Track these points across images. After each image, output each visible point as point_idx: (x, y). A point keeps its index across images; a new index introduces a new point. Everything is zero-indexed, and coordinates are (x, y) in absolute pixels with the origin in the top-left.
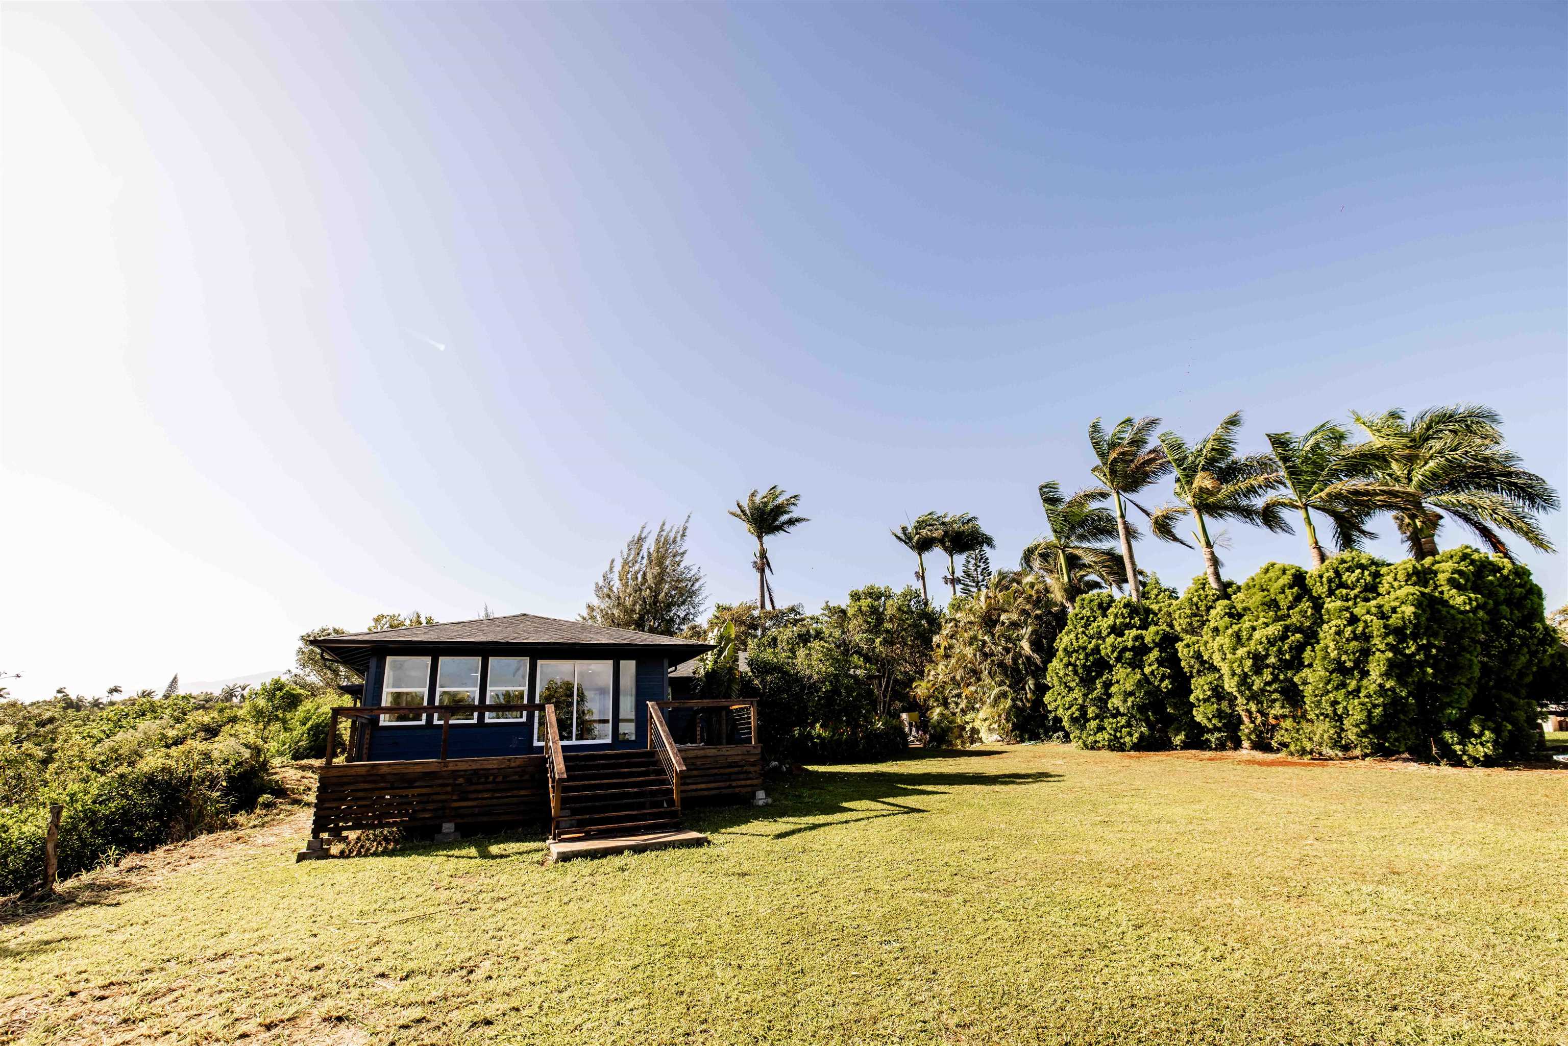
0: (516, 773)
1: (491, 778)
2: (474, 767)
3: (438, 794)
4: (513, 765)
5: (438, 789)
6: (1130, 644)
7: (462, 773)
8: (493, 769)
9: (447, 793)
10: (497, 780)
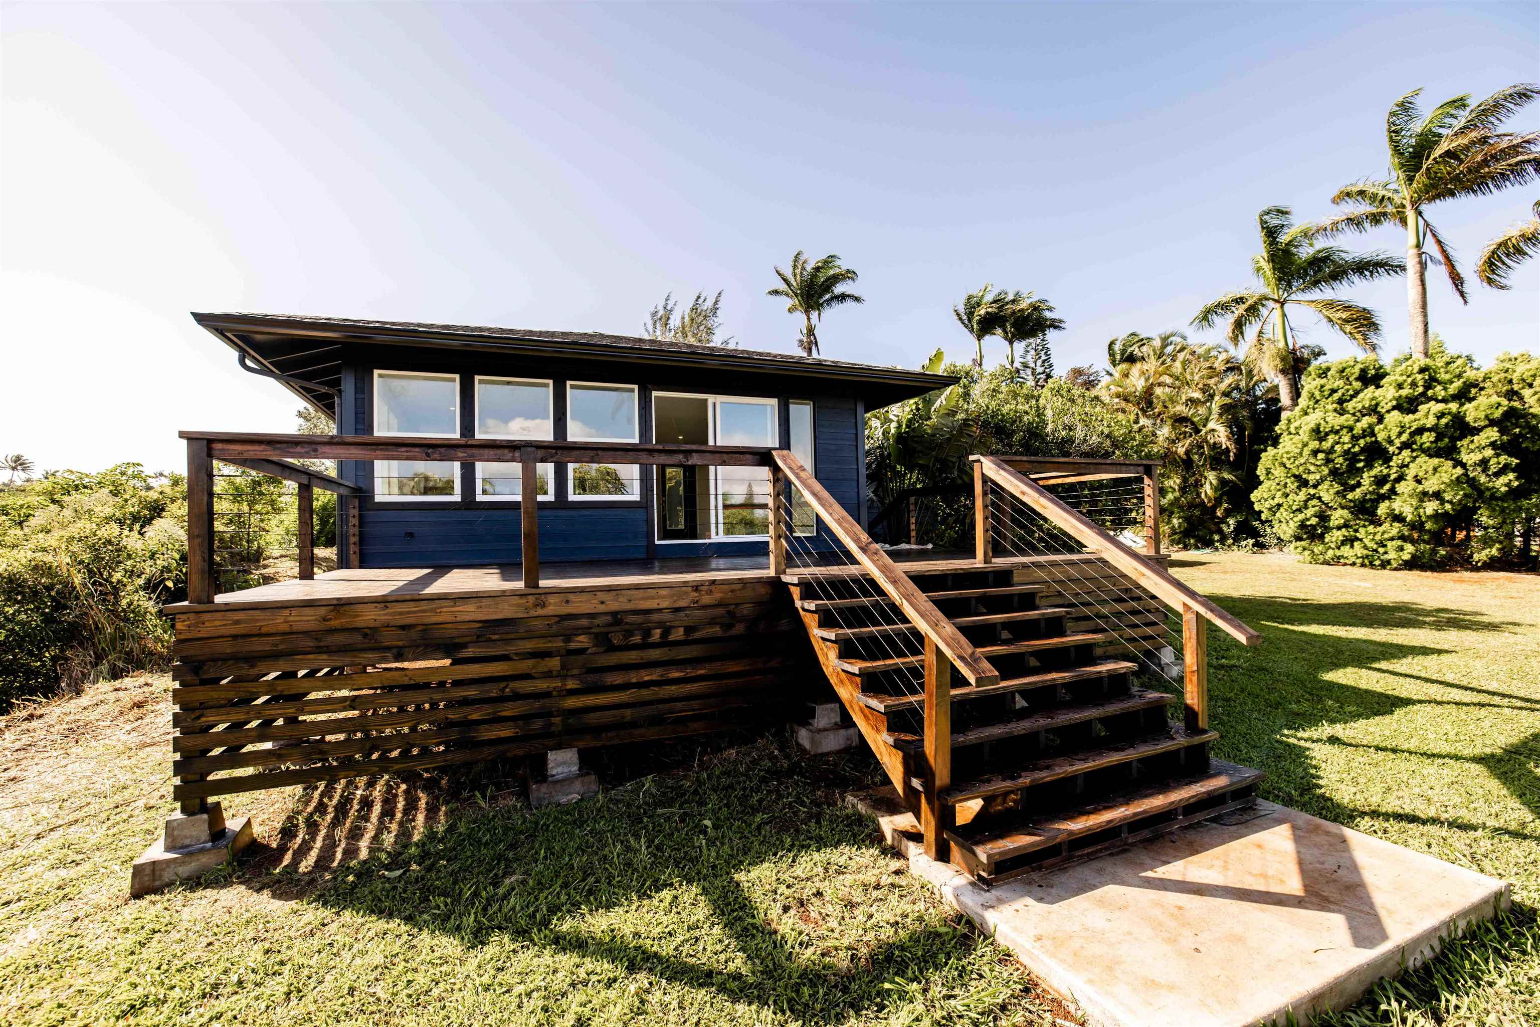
0: (712, 622)
1: (657, 634)
2: (614, 605)
3: (527, 677)
4: (706, 600)
5: (525, 666)
6: (1431, 421)
7: (584, 622)
8: (659, 610)
9: (548, 675)
10: (671, 638)
